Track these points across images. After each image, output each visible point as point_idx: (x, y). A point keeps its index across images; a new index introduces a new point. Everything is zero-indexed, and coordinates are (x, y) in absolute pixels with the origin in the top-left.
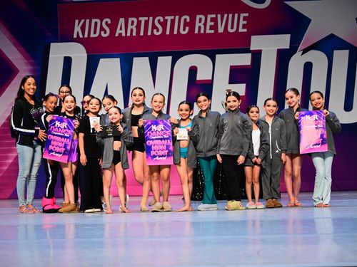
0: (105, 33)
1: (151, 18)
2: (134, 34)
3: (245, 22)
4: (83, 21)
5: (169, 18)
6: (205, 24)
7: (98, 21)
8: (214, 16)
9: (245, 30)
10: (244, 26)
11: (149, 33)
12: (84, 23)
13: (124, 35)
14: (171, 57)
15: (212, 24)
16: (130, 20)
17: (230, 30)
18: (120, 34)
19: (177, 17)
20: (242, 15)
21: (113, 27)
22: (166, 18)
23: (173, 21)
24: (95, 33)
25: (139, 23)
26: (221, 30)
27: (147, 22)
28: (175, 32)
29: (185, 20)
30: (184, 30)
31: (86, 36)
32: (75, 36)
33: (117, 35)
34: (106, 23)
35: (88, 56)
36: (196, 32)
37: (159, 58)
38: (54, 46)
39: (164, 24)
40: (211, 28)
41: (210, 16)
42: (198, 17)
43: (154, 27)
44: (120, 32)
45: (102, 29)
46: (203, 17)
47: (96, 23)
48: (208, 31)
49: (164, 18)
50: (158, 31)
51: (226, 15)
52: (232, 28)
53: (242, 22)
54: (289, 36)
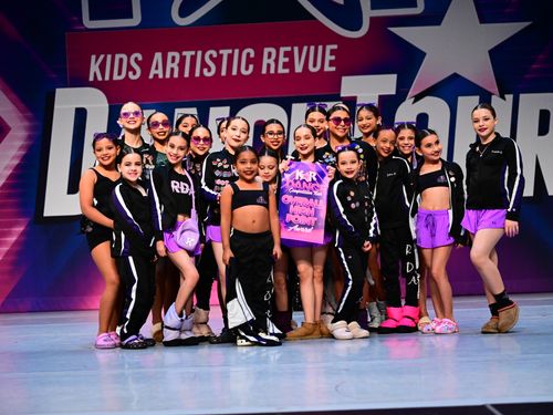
0: (135, 73)
1: (200, 53)
2: (176, 75)
3: (333, 58)
4: (102, 57)
5: (225, 53)
6: (276, 61)
7: (124, 57)
8: (288, 49)
9: (333, 69)
10: (331, 64)
11: (197, 74)
12: (104, 60)
13: (161, 76)
14: (228, 108)
15: (287, 60)
16: (170, 55)
17: (311, 69)
18: (156, 76)
19: (237, 51)
20: (329, 48)
21: (146, 65)
22: (221, 52)
23: (231, 57)
24: (120, 74)
25: (183, 59)
26: (299, 69)
27: (193, 59)
28: (234, 72)
29: (248, 54)
30: (247, 69)
31: (107, 78)
32: (91, 79)
33: (151, 77)
34: (136, 59)
35: (110, 107)
36: (264, 71)
37: (212, 109)
38: (60, 93)
39: (218, 61)
40: (285, 65)
41: (282, 50)
42: (266, 50)
43: (204, 65)
44: (156, 72)
45: (130, 68)
46: (273, 51)
47: (121, 60)
48: (281, 70)
49: (218, 52)
50: (209, 70)
51: (305, 48)
52: (315, 65)
53: (329, 58)
54: (395, 76)
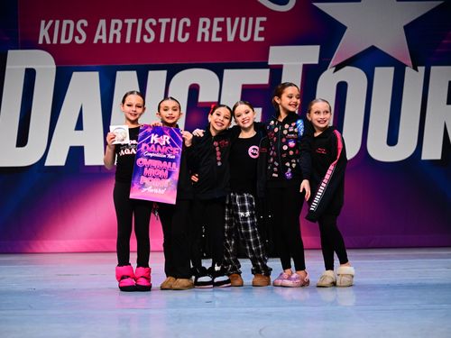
0: (80, 38)
1: (140, 21)
2: (118, 41)
3: (262, 29)
4: (51, 22)
5: (164, 21)
6: (211, 30)
7: (71, 23)
8: (222, 19)
9: (262, 39)
10: (261, 34)
11: (138, 40)
12: (53, 25)
13: (104, 41)
14: (164, 73)
15: (220, 29)
16: (113, 22)
17: (242, 38)
18: (100, 41)
19: (174, 20)
20: (259, 20)
21: (91, 31)
22: (160, 20)
23: (169, 25)
24: (67, 38)
25: (125, 26)
26: (231, 38)
27: (135, 26)
28: (172, 40)
29: (185, 23)
30: (183, 36)
31: (55, 42)
32: (41, 42)
33: (95, 41)
34: (82, 25)
35: (57, 68)
36: (199, 39)
37: (152, 75)
38: (12, 54)
39: (157, 29)
40: (218, 34)
41: (216, 20)
42: (202, 20)
43: (144, 32)
44: (100, 37)
45: (76, 33)
46: (208, 21)
47: (68, 26)
48: (215, 39)
49: (157, 20)
50: (149, 37)
51: (237, 19)
52: (245, 35)
53: (259, 29)
54: (318, 47)
